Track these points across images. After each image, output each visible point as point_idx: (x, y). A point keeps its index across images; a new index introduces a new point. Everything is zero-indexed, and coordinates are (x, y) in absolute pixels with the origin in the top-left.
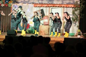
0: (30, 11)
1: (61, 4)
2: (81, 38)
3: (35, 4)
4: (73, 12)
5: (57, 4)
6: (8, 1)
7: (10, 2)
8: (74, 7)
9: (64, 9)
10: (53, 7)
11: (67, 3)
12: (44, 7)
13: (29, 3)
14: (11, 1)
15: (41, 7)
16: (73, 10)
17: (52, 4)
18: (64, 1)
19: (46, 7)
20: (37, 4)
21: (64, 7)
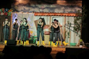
0: (30, 20)
1: (62, 13)
2: (83, 48)
3: (36, 13)
4: (74, 21)
5: (58, 13)
6: (8, 10)
7: (9, 10)
8: (76, 16)
9: (65, 18)
10: (55, 16)
11: (68, 12)
12: (45, 16)
13: (29, 12)
14: (11, 9)
15: (42, 16)
16: (75, 19)
17: (53, 13)
18: (66, 10)
19: (47, 16)
20: (38, 13)
21: (65, 16)
